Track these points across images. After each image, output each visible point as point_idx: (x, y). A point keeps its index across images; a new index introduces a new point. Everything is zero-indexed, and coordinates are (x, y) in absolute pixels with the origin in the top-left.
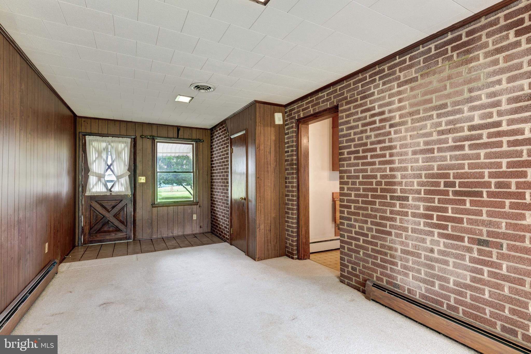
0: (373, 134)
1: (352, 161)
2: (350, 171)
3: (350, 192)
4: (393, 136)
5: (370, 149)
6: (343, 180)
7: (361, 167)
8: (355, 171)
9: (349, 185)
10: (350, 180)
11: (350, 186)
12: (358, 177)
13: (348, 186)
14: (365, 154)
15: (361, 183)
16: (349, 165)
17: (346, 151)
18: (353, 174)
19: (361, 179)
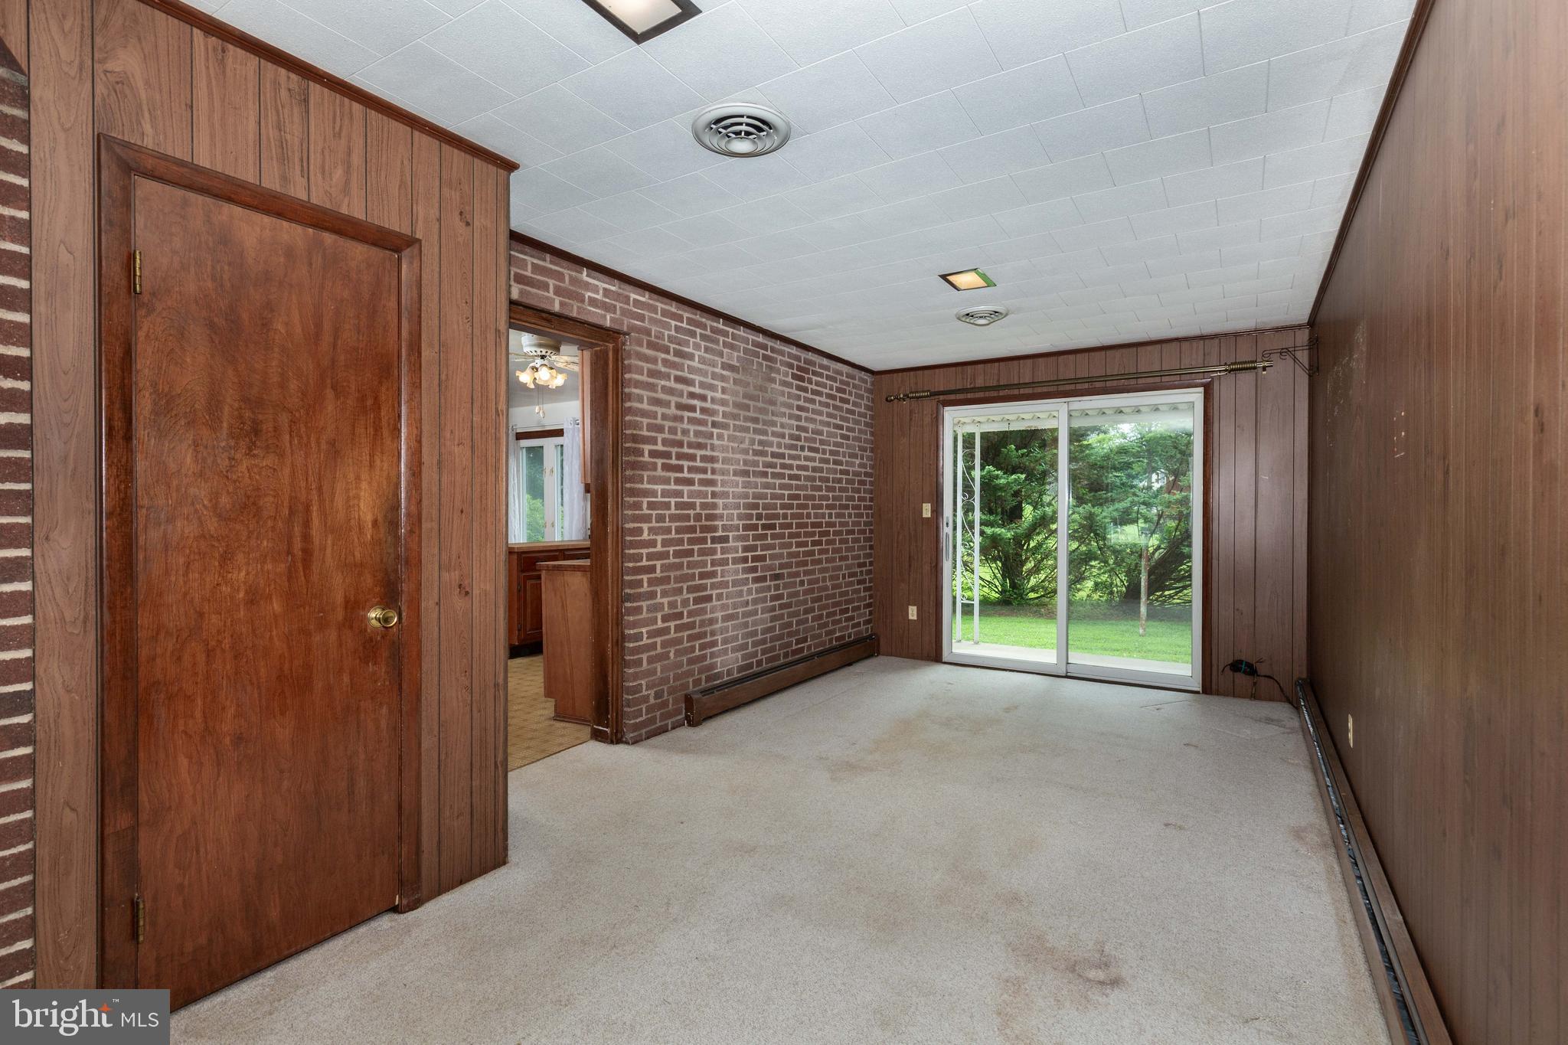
0: (692, 428)
1: (660, 472)
2: (654, 493)
3: (654, 537)
4: (716, 442)
5: (687, 454)
6: (640, 512)
7: (673, 487)
8: (665, 494)
9: (651, 522)
10: (654, 513)
11: (654, 524)
12: (667, 506)
13: (650, 525)
14: (680, 462)
15: (673, 518)
16: (653, 480)
17: (647, 448)
18: (660, 499)
19: (673, 511)
